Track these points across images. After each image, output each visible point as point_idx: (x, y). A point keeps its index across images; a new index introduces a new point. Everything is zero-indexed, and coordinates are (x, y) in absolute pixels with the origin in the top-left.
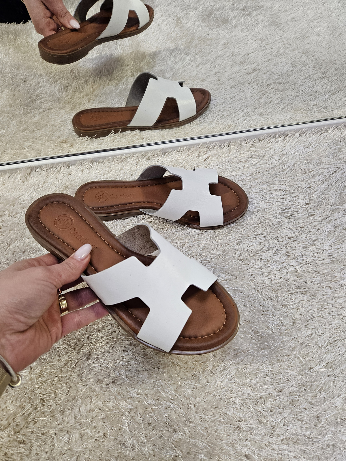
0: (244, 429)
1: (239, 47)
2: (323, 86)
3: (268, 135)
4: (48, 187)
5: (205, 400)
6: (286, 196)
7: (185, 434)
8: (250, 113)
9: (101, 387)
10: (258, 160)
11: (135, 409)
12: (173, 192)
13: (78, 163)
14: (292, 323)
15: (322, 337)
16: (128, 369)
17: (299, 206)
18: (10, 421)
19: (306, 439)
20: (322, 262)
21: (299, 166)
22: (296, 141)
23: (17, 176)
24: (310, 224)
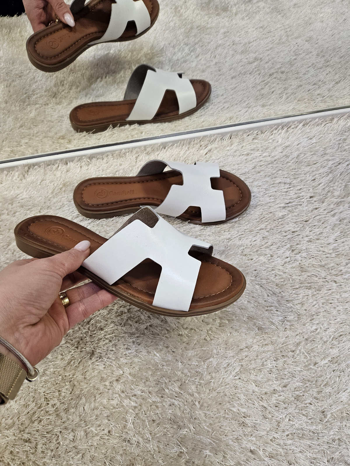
0: (249, 425)
1: (239, 35)
2: (327, 74)
3: (271, 126)
4: (46, 184)
5: (210, 397)
6: (290, 189)
7: (190, 430)
8: (251, 104)
9: (105, 385)
10: (261, 152)
11: (139, 407)
12: (174, 187)
13: (76, 159)
14: (296, 319)
15: (327, 332)
16: (132, 367)
17: (303, 200)
18: (15, 420)
19: (312, 434)
20: (327, 256)
21: (303, 158)
22: (300, 132)
23: (14, 174)
24: (314, 217)
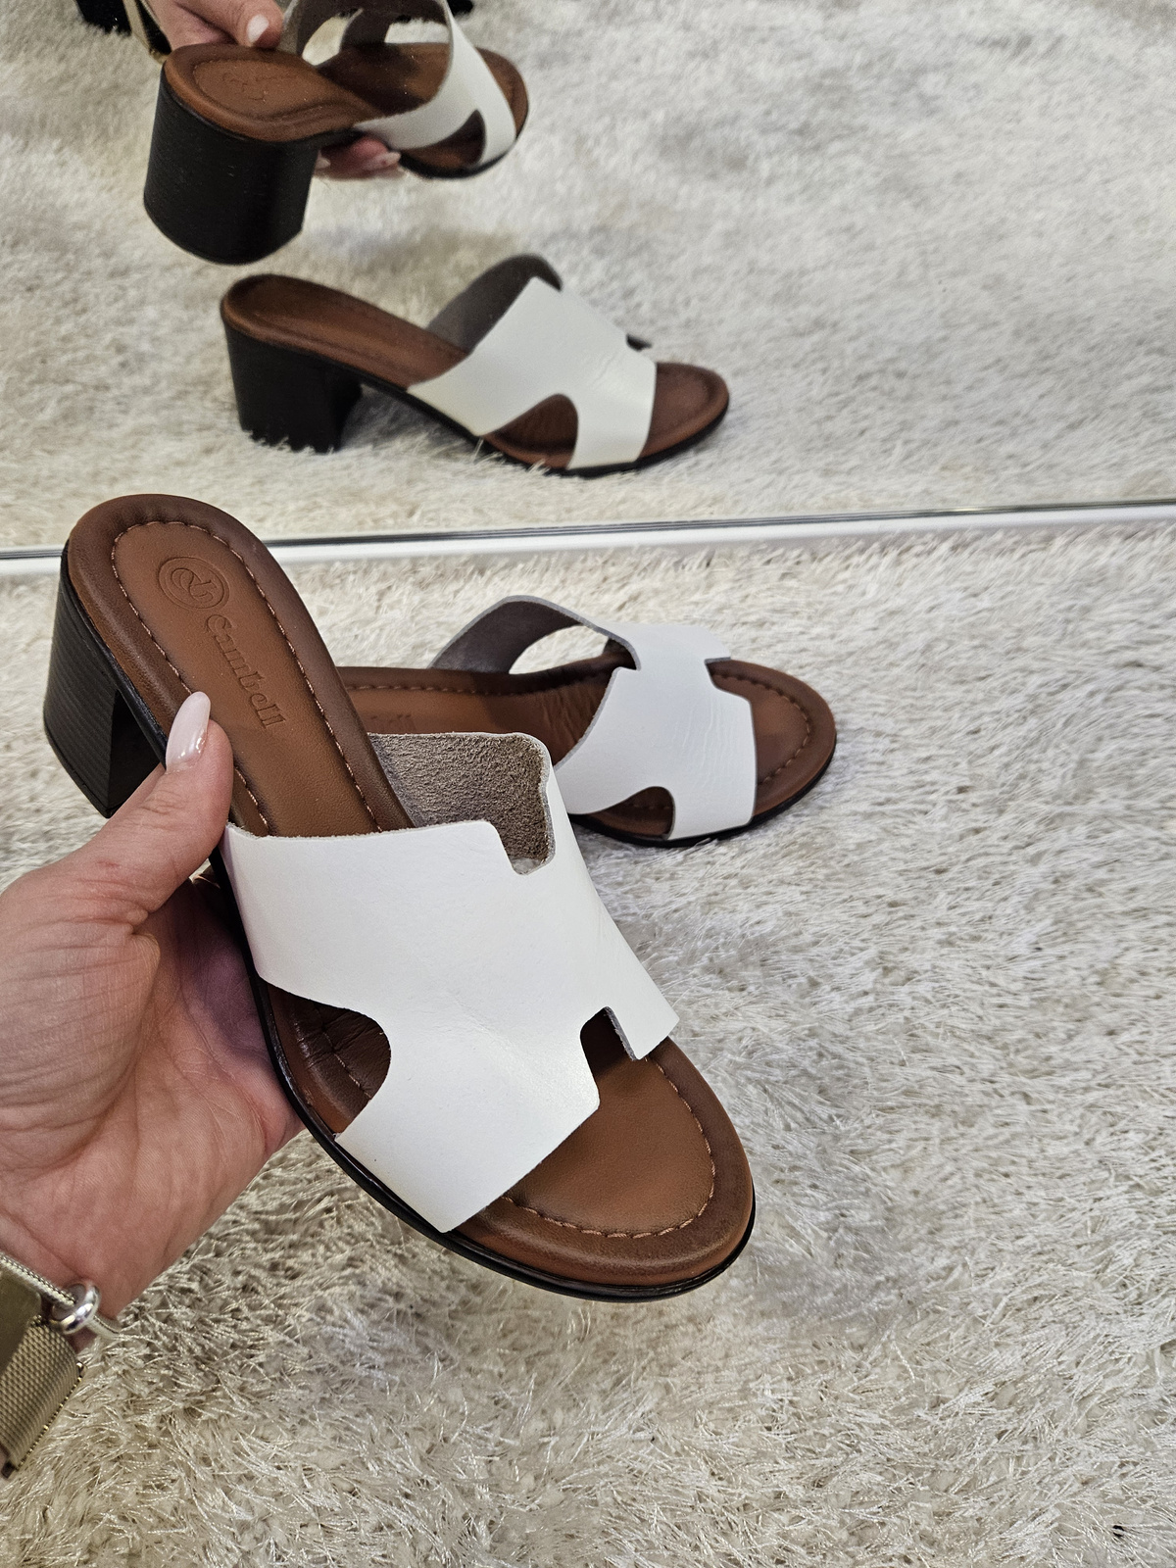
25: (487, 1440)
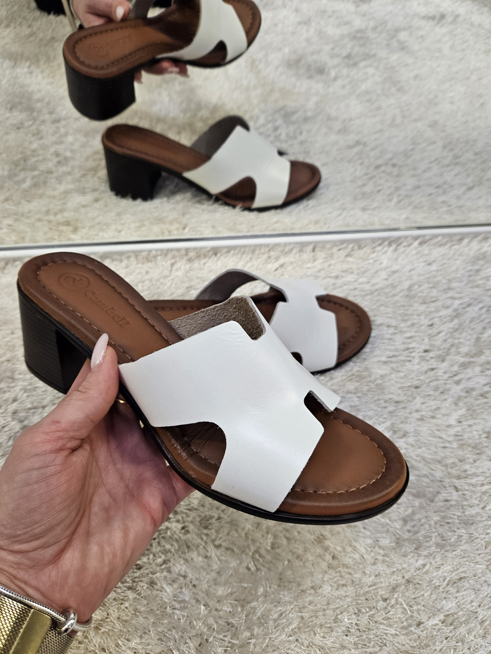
25: (224, 641)
